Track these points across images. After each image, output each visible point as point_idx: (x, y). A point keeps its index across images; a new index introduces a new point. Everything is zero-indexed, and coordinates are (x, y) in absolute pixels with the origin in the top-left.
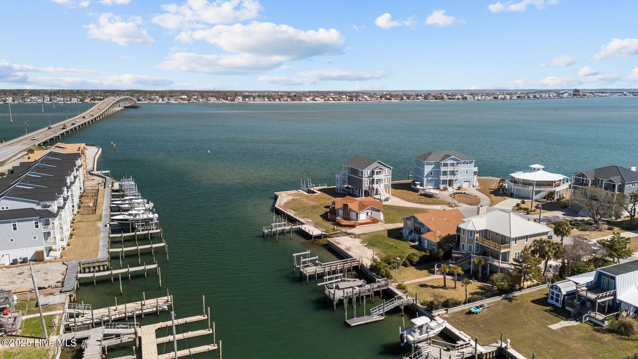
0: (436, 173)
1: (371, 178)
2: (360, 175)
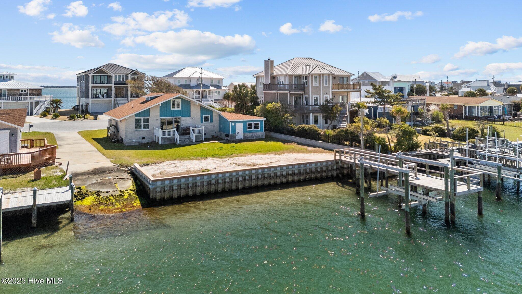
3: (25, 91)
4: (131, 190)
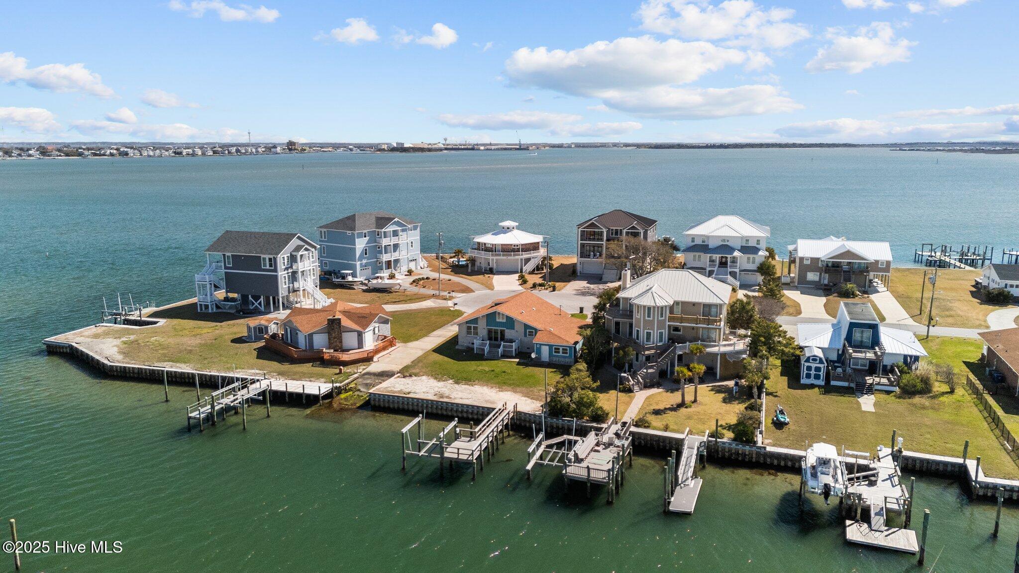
0: (375, 250)
1: (290, 271)
2: (268, 267)
3: (517, 246)
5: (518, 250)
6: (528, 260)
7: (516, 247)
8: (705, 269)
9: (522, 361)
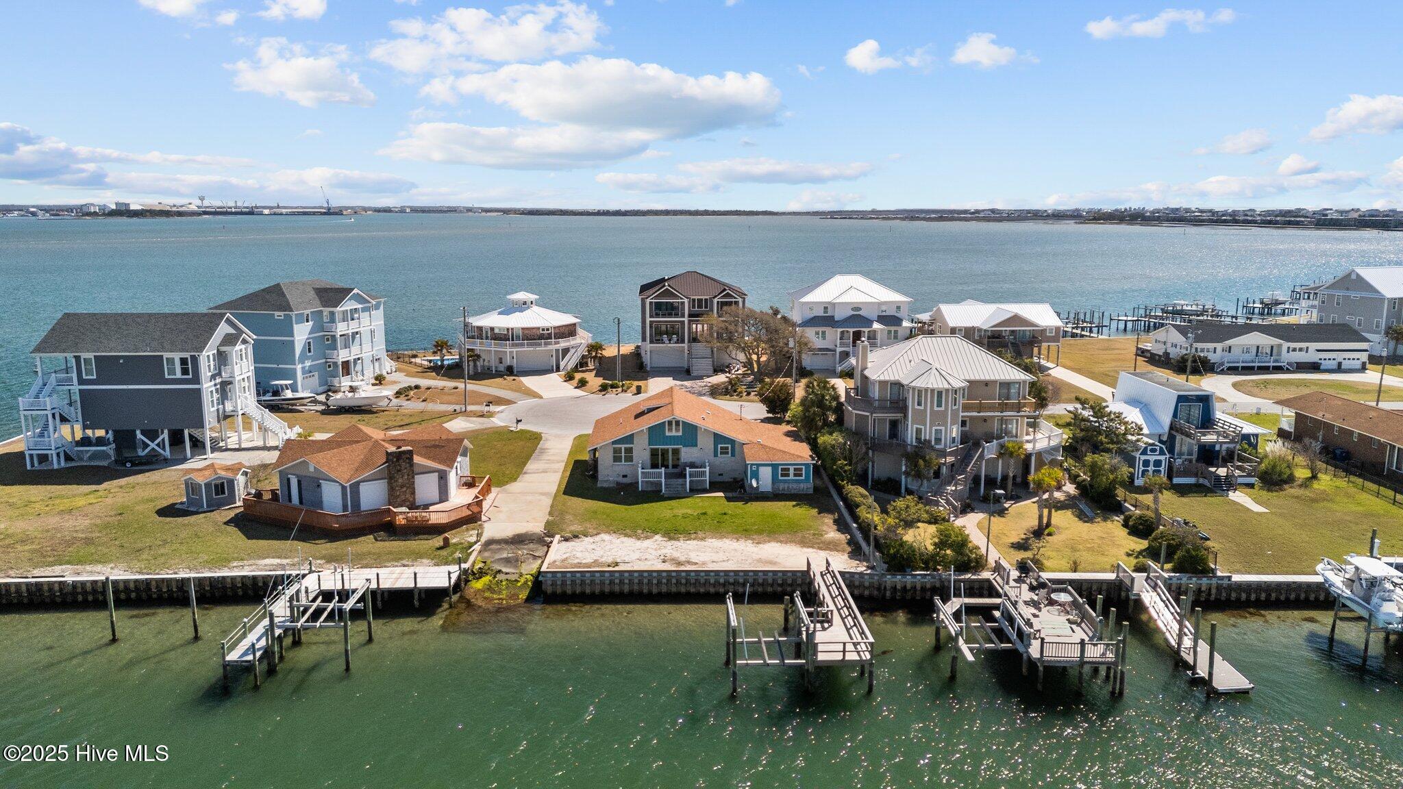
1: (218, 380)
2: (179, 375)
3: (548, 330)
4: (532, 575)
5: (549, 337)
6: (566, 351)
7: (546, 332)
8: (835, 351)
9: (730, 495)
